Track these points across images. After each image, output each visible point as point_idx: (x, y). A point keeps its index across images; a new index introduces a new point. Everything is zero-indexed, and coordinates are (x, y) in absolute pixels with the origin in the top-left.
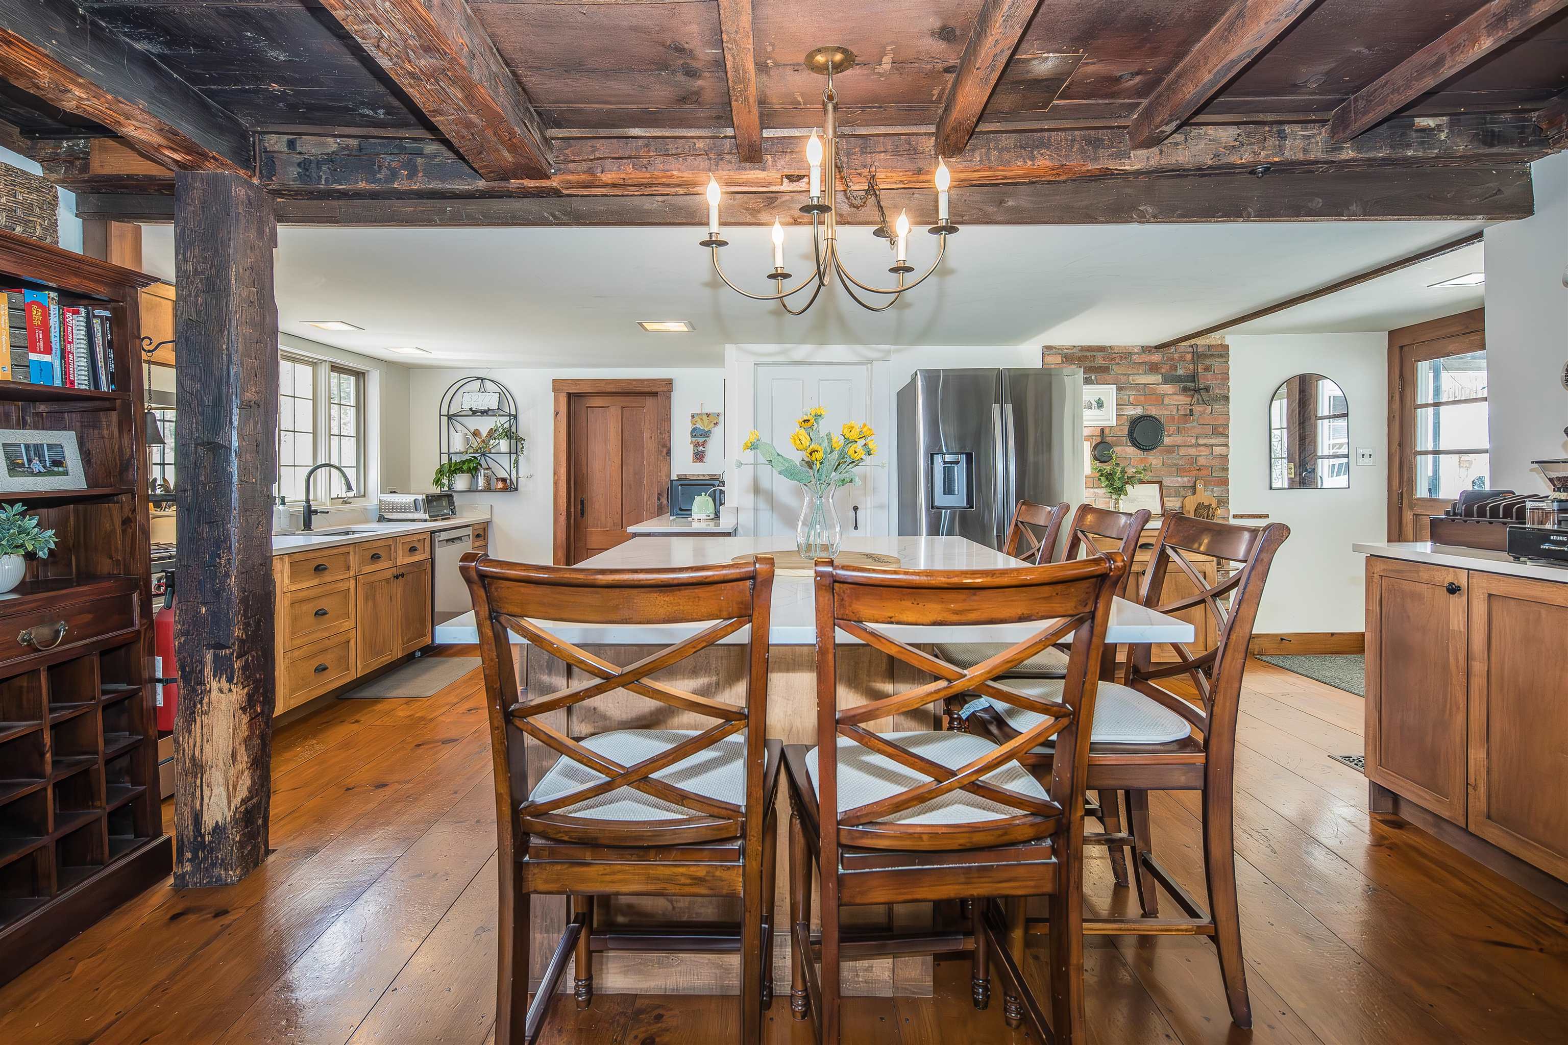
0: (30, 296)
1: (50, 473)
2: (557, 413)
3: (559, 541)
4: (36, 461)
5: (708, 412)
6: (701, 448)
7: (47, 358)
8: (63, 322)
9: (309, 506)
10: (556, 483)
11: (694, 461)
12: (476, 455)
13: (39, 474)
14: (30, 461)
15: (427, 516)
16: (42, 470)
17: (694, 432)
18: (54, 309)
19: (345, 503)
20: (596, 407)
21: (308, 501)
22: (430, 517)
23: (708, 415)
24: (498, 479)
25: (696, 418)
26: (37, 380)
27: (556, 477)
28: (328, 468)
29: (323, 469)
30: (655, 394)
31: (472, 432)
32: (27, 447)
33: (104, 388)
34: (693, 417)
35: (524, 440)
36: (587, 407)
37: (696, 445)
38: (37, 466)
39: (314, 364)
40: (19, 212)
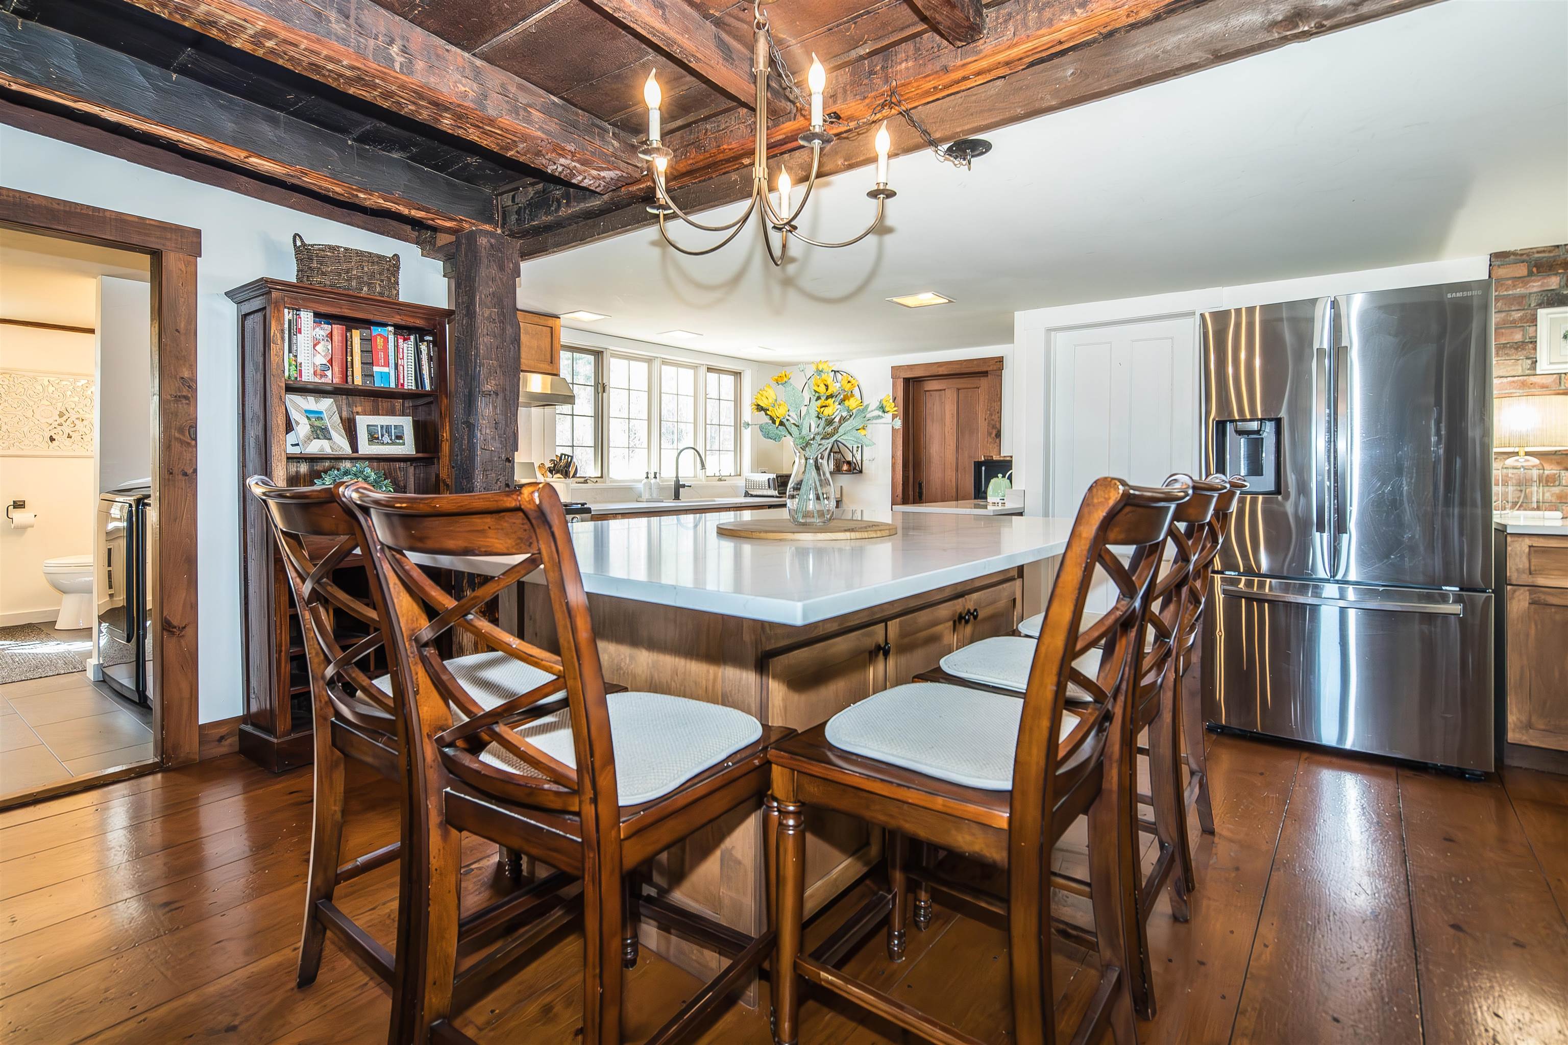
0: (376, 330)
1: (393, 443)
2: (895, 398)
4: (386, 436)
7: (386, 370)
8: (397, 346)
9: (678, 482)
10: (893, 466)
13: (388, 444)
14: (382, 436)
15: (776, 493)
16: (390, 442)
18: (391, 338)
19: (720, 480)
20: (933, 391)
21: (677, 477)
22: (779, 493)
26: (378, 384)
27: (893, 462)
29: (687, 451)
30: (985, 374)
32: (382, 427)
33: (428, 388)
36: (925, 391)
38: (386, 439)
39: (695, 367)
40: (365, 279)
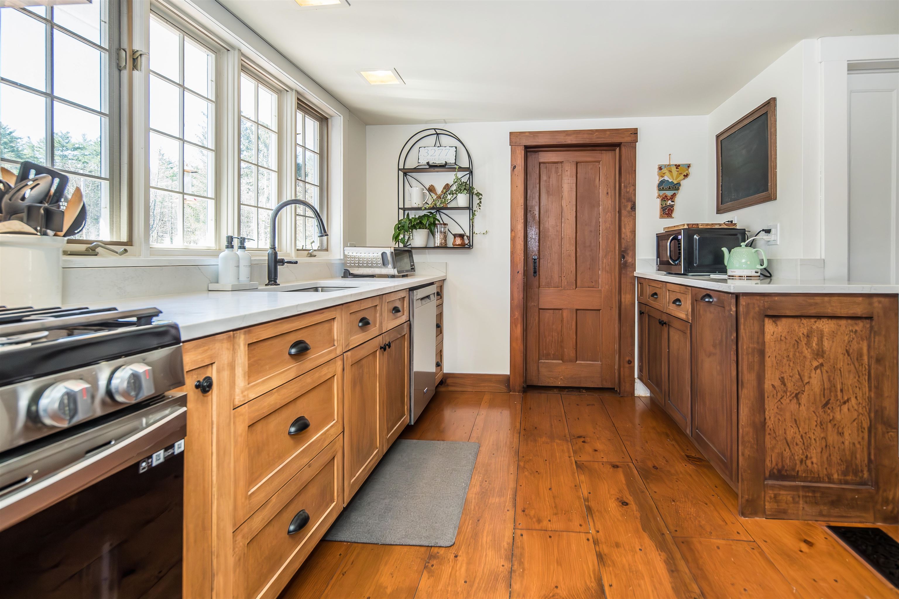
2: (515, 167)
3: (516, 302)
5: (678, 163)
6: (670, 202)
9: (276, 254)
10: (513, 240)
11: (662, 217)
12: (433, 211)
15: (395, 272)
17: (662, 185)
19: (311, 256)
20: (548, 163)
21: (273, 248)
22: (398, 272)
23: (677, 166)
24: (455, 236)
25: (664, 170)
27: (513, 234)
28: (293, 205)
29: (289, 207)
30: (617, 145)
31: (427, 188)
34: (660, 168)
35: (481, 195)
36: (540, 163)
37: (664, 199)
